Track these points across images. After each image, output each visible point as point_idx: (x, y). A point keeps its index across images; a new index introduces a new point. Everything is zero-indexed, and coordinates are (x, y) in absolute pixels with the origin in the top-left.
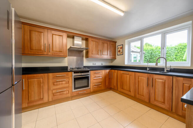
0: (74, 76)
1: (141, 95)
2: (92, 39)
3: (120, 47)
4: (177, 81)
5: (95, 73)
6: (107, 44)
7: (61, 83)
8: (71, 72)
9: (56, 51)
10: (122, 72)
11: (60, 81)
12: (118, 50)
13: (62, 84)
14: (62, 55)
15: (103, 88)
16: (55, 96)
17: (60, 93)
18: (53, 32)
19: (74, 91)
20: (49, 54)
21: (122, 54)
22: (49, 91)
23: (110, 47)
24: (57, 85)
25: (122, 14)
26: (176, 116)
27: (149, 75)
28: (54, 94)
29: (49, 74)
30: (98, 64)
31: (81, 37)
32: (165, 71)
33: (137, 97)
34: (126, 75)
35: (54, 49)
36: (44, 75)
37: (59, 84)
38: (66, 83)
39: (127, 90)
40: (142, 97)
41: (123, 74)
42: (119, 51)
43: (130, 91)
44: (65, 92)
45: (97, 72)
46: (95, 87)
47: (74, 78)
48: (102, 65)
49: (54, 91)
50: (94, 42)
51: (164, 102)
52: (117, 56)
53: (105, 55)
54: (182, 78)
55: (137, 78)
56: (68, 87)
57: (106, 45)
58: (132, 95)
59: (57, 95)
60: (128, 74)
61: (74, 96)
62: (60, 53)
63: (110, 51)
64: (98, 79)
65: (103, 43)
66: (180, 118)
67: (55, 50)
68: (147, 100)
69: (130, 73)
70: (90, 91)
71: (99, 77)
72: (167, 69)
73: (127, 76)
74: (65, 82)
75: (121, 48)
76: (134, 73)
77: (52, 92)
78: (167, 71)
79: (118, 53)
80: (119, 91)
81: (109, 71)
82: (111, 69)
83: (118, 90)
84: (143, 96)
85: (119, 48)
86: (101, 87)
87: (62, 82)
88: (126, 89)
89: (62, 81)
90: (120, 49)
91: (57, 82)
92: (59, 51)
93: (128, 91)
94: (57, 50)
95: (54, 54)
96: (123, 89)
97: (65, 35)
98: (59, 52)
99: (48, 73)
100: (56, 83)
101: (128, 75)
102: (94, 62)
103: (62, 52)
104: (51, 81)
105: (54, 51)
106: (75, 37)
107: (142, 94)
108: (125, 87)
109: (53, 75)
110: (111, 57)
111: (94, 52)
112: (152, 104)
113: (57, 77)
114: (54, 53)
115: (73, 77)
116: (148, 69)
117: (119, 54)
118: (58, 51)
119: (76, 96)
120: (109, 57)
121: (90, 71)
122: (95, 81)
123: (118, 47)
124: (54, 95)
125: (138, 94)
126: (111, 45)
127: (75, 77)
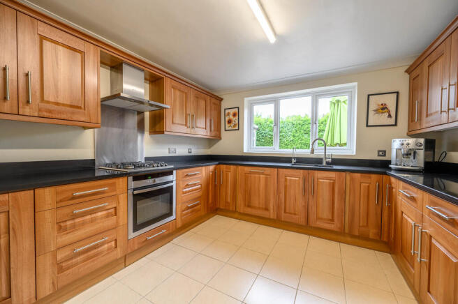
0: (134, 190)
1: (290, 213)
2: (174, 83)
3: (232, 111)
4: (352, 179)
5: (187, 175)
6: (204, 102)
7: (88, 217)
8: (125, 179)
9: (57, 104)
10: (247, 169)
11: (85, 214)
12: (227, 119)
13: (93, 221)
14: (83, 119)
15: (203, 213)
16: (68, 272)
17: (86, 255)
18: (44, 29)
19: (132, 235)
20: (27, 111)
21: (237, 128)
22: (40, 259)
23: (211, 110)
24: (74, 228)
25: (272, 39)
26: (349, 239)
27: (306, 172)
28: (64, 264)
29: (39, 191)
30: (182, 150)
31: (142, 70)
32: (324, 164)
33: (283, 220)
34: (257, 176)
35: (49, 96)
36: (16, 200)
37: (84, 224)
38: (108, 216)
39: (259, 208)
40: (293, 216)
41: (251, 173)
42: (230, 122)
43: (267, 209)
44: (106, 246)
45: (190, 172)
46: (187, 214)
47: (134, 195)
48: (190, 154)
49: (60, 256)
50: (178, 93)
51: (332, 220)
52: (223, 133)
53: (200, 129)
54: (359, 175)
55: (282, 180)
56: (115, 228)
57: (202, 103)
58: (272, 217)
59: (77, 264)
60: (263, 174)
61: (134, 252)
62: (73, 113)
63: (211, 120)
64: (193, 190)
65: (197, 98)
66: (357, 240)
67: (52, 99)
68: (302, 221)
69: (268, 171)
70: (176, 226)
71: (195, 185)
72: (327, 160)
73: (261, 178)
74: (104, 213)
75: (234, 115)
76: (276, 169)
77: (55, 256)
78: (328, 163)
79: (227, 125)
80: (240, 213)
81: (215, 169)
82: (219, 164)
83: (237, 209)
84: (295, 214)
85: (229, 114)
86: (199, 210)
87: (93, 216)
88: (257, 206)
89: (93, 210)
90: (231, 117)
91: (75, 216)
92: (71, 106)
93: (262, 208)
94: (61, 100)
95: (46, 114)
96: (249, 206)
97: (92, 52)
98: (68, 108)
99: (34, 188)
100: (69, 223)
101: (262, 176)
102: (172, 147)
103: (80, 108)
104: (48, 219)
105: (48, 102)
106: (124, 65)
107: (293, 212)
108: (255, 202)
109: (57, 193)
110: (213, 134)
111: (177, 120)
112: (311, 227)
113: (74, 198)
114: (50, 111)
115: (130, 192)
116: (294, 161)
117: (230, 128)
118: (64, 105)
119: (139, 249)
120: (209, 134)
121: (174, 172)
122: (186, 197)
123: (227, 111)
124: (61, 270)
125: (285, 212)
126: (213, 106)
127: (136, 192)
